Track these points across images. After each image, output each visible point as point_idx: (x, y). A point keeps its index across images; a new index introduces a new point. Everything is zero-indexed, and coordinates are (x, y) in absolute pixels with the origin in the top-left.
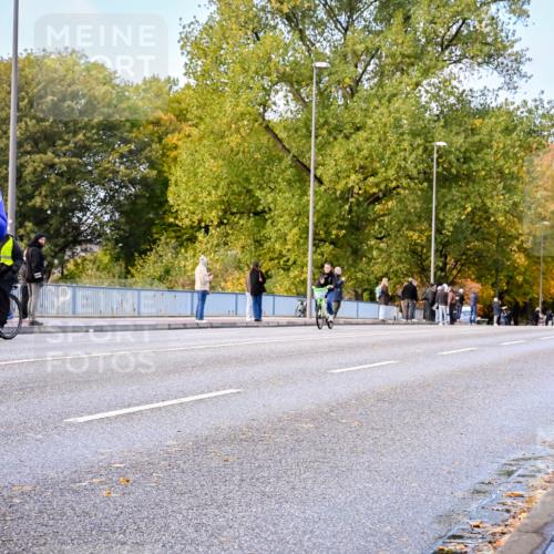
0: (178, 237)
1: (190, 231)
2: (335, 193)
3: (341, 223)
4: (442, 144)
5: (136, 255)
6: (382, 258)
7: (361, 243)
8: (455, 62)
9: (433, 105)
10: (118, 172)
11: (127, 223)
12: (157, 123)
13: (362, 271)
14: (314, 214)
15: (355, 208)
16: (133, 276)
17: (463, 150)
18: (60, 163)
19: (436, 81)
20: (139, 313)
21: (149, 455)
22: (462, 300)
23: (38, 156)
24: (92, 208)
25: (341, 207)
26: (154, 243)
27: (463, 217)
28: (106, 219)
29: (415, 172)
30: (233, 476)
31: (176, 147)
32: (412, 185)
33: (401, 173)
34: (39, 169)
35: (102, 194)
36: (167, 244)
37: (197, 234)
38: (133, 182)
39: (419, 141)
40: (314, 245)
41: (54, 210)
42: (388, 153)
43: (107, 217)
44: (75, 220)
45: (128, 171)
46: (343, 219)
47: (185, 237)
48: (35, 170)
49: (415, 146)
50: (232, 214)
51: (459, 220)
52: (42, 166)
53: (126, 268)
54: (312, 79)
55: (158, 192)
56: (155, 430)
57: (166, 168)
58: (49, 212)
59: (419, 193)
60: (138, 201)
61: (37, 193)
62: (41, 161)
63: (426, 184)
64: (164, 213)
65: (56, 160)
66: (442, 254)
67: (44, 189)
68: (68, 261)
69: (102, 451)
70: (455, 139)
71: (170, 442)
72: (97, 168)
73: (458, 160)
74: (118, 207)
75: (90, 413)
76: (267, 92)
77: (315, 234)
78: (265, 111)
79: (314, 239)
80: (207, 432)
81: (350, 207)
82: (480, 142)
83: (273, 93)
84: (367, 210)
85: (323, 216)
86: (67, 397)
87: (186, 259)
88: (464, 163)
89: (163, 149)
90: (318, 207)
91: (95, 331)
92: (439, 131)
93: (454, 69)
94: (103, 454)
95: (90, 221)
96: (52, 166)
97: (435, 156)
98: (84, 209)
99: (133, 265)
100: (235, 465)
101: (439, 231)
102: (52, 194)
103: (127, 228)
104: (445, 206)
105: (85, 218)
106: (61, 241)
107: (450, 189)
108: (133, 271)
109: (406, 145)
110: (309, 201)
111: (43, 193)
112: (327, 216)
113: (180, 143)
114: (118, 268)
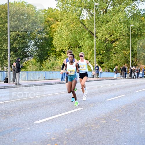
0: (55, 55)
1: (59, 53)
2: (101, 40)
3: (104, 49)
4: (132, 25)
5: (43, 60)
6: (116, 59)
7: (109, 55)
8: (135, 1)
9: (130, 14)
10: (37, 36)
11: (40, 51)
12: (48, 21)
13: (110, 63)
14: (96, 47)
15: (108, 45)
16: (43, 66)
17: (139, 27)
18: (21, 34)
19: (130, 7)
20: (46, 79)
21: (61, 135)
22: (140, 71)
23: (14, 32)
24: (30, 47)
25: (103, 45)
26: (49, 57)
27: (140, 47)
28: (34, 50)
29: (125, 34)
30: (86, 142)
31: (54, 28)
32: (124, 38)
33: (121, 35)
34: (14, 36)
35: (33, 43)
36: (52, 57)
37: (61, 53)
38: (42, 39)
39: (126, 25)
40: (96, 56)
41: (19, 48)
42: (117, 28)
43: (35, 49)
44: (25, 50)
45: (40, 36)
46: (104, 48)
47: (57, 54)
48: (13, 36)
49: (125, 26)
50: (72, 47)
51: (138, 47)
52: (15, 35)
53: (41, 64)
54: (94, 7)
55: (49, 41)
56: (61, 125)
57: (51, 34)
58: (18, 48)
59: (126, 40)
60: (44, 44)
61: (14, 43)
62: (15, 34)
63: (128, 37)
64: (51, 47)
65: (19, 33)
66: (133, 57)
67: (16, 42)
68: (23, 62)
69: (47, 133)
70: (136, 24)
71: (66, 130)
72: (31, 35)
73: (137, 30)
74: (38, 46)
75: (41, 119)
76: (81, 12)
77: (96, 53)
78: (80, 17)
79: (96, 54)
80: (76, 125)
81: (106, 44)
82: (144, 24)
83: (82, 12)
84: (111, 45)
85: (98, 47)
86: (33, 113)
87: (58, 61)
88: (139, 30)
89: (50, 29)
90: (97, 45)
91: (35, 86)
92: (132, 22)
93: (135, 3)
94: (48, 135)
95: (30, 51)
96: (18, 35)
97: (131, 29)
98: (28, 47)
99: (43, 63)
100: (86, 137)
101: (132, 51)
102: (19, 43)
103: (40, 52)
104: (134, 43)
105: (28, 50)
106: (21, 57)
107: (135, 38)
108: (43, 65)
109: (122, 26)
110: (94, 43)
111: (16, 43)
112: (99, 47)
113: (55, 27)
114: (38, 64)
